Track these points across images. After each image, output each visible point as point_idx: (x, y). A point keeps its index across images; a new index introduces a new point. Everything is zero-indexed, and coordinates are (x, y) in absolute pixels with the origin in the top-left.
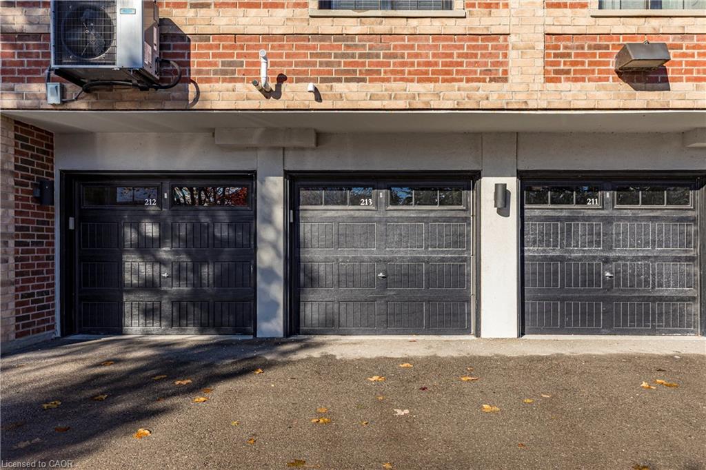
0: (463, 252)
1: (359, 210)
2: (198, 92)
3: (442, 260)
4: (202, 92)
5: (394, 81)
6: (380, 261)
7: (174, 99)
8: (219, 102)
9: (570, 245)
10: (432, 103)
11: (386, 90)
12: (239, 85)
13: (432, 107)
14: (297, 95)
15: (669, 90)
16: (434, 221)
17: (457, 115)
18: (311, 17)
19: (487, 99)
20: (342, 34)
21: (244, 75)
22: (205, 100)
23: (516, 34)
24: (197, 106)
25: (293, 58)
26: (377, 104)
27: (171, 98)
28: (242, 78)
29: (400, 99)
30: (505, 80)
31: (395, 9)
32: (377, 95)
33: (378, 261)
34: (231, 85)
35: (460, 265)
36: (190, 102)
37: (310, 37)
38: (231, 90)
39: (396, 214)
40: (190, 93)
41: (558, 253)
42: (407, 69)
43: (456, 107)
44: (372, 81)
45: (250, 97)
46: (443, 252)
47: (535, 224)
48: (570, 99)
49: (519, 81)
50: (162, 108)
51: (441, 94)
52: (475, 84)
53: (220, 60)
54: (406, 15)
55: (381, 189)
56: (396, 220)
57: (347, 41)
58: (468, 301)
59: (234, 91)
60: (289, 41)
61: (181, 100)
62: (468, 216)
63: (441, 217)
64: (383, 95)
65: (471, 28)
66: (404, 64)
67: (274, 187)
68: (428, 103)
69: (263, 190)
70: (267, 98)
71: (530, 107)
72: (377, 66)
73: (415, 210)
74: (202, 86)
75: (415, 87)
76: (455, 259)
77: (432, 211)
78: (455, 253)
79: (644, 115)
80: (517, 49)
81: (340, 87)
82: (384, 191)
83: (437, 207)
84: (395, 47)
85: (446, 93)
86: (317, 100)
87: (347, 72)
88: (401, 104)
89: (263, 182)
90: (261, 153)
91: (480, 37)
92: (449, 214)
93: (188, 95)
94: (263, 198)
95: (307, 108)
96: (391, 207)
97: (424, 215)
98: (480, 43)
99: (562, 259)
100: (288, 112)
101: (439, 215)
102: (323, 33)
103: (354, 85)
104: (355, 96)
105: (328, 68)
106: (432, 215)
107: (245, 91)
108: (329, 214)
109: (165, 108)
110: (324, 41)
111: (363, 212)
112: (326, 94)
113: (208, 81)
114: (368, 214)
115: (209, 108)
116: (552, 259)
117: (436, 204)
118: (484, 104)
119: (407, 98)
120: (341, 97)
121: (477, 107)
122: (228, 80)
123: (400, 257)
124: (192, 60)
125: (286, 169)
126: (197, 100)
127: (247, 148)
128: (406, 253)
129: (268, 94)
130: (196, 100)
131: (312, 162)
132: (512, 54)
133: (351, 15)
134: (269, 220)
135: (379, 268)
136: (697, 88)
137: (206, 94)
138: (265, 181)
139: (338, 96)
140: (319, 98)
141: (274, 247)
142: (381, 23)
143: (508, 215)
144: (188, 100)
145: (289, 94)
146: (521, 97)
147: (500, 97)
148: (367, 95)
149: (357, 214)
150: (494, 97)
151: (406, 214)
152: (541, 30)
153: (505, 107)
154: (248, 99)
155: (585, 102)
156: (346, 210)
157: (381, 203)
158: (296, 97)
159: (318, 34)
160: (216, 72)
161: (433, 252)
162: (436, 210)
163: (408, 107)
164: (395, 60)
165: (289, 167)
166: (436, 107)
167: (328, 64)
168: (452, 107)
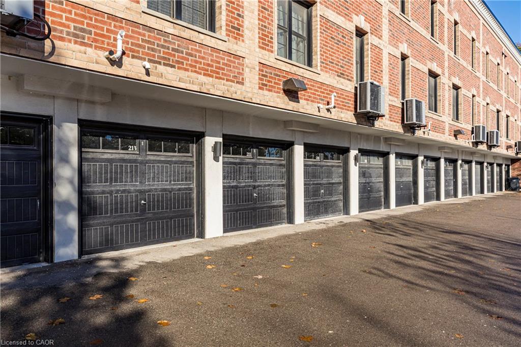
0: (190, 184)
1: (128, 154)
2: (54, 47)
3: (179, 190)
4: (57, 48)
5: (192, 72)
6: (142, 192)
7: (29, 48)
8: (73, 60)
9: (239, 179)
10: (211, 90)
11: (188, 77)
12: (89, 50)
13: (211, 93)
14: (133, 69)
15: (299, 103)
16: (175, 164)
17: (222, 100)
18: (143, 12)
19: (236, 93)
20: (162, 31)
21: (92, 42)
22: (59, 55)
23: (248, 59)
24: (52, 59)
25: (130, 39)
26: (182, 85)
27: (27, 47)
28: (91, 44)
29: (195, 85)
30: (243, 84)
31: (193, 25)
32: (183, 79)
33: (141, 192)
34: (83, 48)
35: (189, 193)
36: (46, 55)
37: (141, 26)
38: (83, 52)
39: (152, 158)
40: (46, 46)
41: (235, 184)
42: (198, 65)
43: (222, 95)
44: (179, 68)
45: (99, 62)
46: (180, 184)
47: (228, 167)
48: (267, 100)
49: (249, 86)
50: (17, 54)
51: (215, 86)
52: (230, 83)
53: (72, 25)
54: (198, 31)
55: (142, 139)
56: (152, 162)
57: (165, 37)
58: (193, 216)
59: (85, 53)
60: (127, 25)
61: (37, 51)
62: (193, 160)
63: (179, 161)
64: (186, 79)
65: (229, 49)
66: (196, 62)
67: (69, 132)
68: (209, 90)
69: (61, 134)
70: (112, 65)
71: (253, 102)
72: (182, 59)
73: (164, 155)
74: (58, 43)
75: (202, 78)
76: (186, 189)
77: (174, 156)
78: (186, 185)
79: (288, 113)
80: (249, 68)
81: (161, 68)
82: (145, 141)
83: (176, 154)
84: (192, 49)
85: (219, 86)
86: (146, 74)
87: (164, 58)
88: (196, 88)
89: (59, 126)
90: (58, 102)
91: (232, 55)
92: (183, 159)
93: (44, 47)
94: (60, 140)
95: (139, 79)
96: (148, 153)
97: (169, 159)
98: (232, 59)
99: (236, 187)
100: (125, 79)
101: (177, 159)
102: (151, 26)
103: (169, 68)
104: (170, 77)
105: (153, 53)
106: (174, 159)
107: (95, 57)
108: (106, 156)
109: (20, 55)
110: (150, 32)
111: (131, 155)
112: (153, 72)
113: (62, 39)
114: (134, 157)
115: (64, 63)
116: (233, 187)
117: (175, 152)
118: (234, 96)
119: (199, 85)
120: (162, 76)
121: (231, 97)
122: (79, 43)
123: (155, 189)
124: (46, 16)
125: (80, 118)
126: (53, 55)
127: (44, 95)
128: (158, 186)
129: (113, 62)
130: (52, 53)
131: (100, 115)
132: (247, 70)
133: (168, 20)
134: (65, 160)
135: (141, 197)
136: (308, 104)
137: (60, 50)
138: (61, 126)
139: (160, 75)
140: (148, 73)
141: (71, 182)
142: (184, 31)
143: (218, 161)
144: (43, 52)
145: (128, 66)
146: (250, 95)
147: (241, 93)
148: (177, 78)
149: (127, 157)
150: (239, 93)
151: (158, 158)
152: (257, 59)
153: (243, 100)
154: (97, 63)
155: (272, 103)
156: (119, 153)
157: (143, 149)
158: (132, 69)
159: (147, 26)
160: (68, 34)
161: (174, 185)
162: (175, 156)
163: (199, 91)
164: (192, 58)
165: (82, 117)
166: (213, 93)
167: (153, 50)
168: (220, 95)
